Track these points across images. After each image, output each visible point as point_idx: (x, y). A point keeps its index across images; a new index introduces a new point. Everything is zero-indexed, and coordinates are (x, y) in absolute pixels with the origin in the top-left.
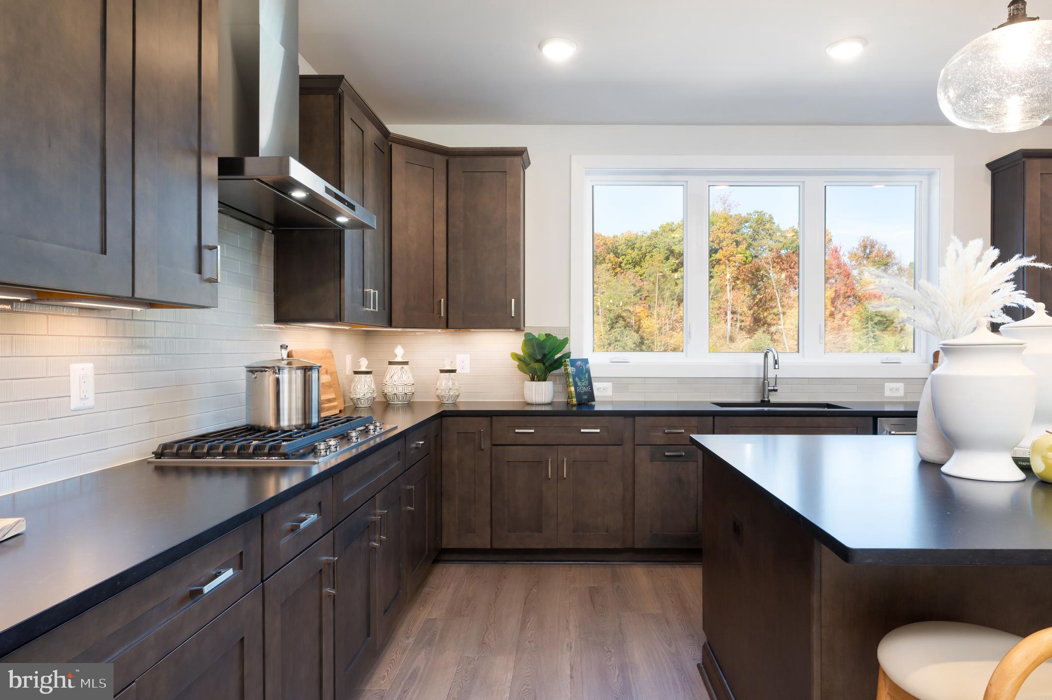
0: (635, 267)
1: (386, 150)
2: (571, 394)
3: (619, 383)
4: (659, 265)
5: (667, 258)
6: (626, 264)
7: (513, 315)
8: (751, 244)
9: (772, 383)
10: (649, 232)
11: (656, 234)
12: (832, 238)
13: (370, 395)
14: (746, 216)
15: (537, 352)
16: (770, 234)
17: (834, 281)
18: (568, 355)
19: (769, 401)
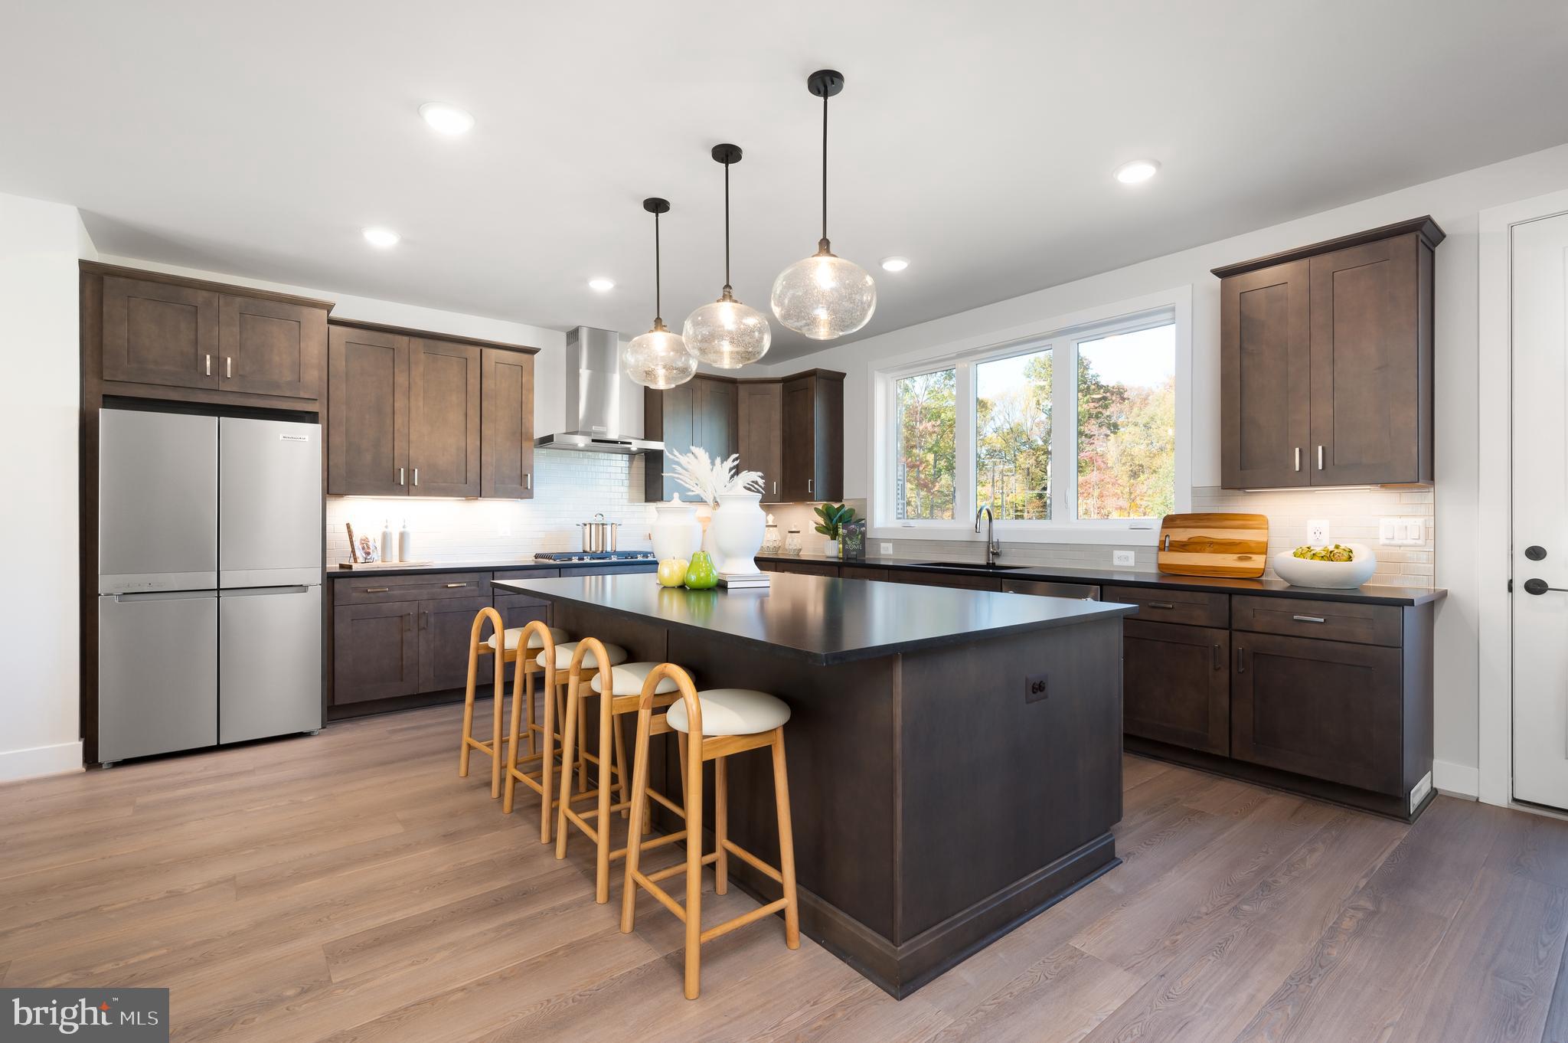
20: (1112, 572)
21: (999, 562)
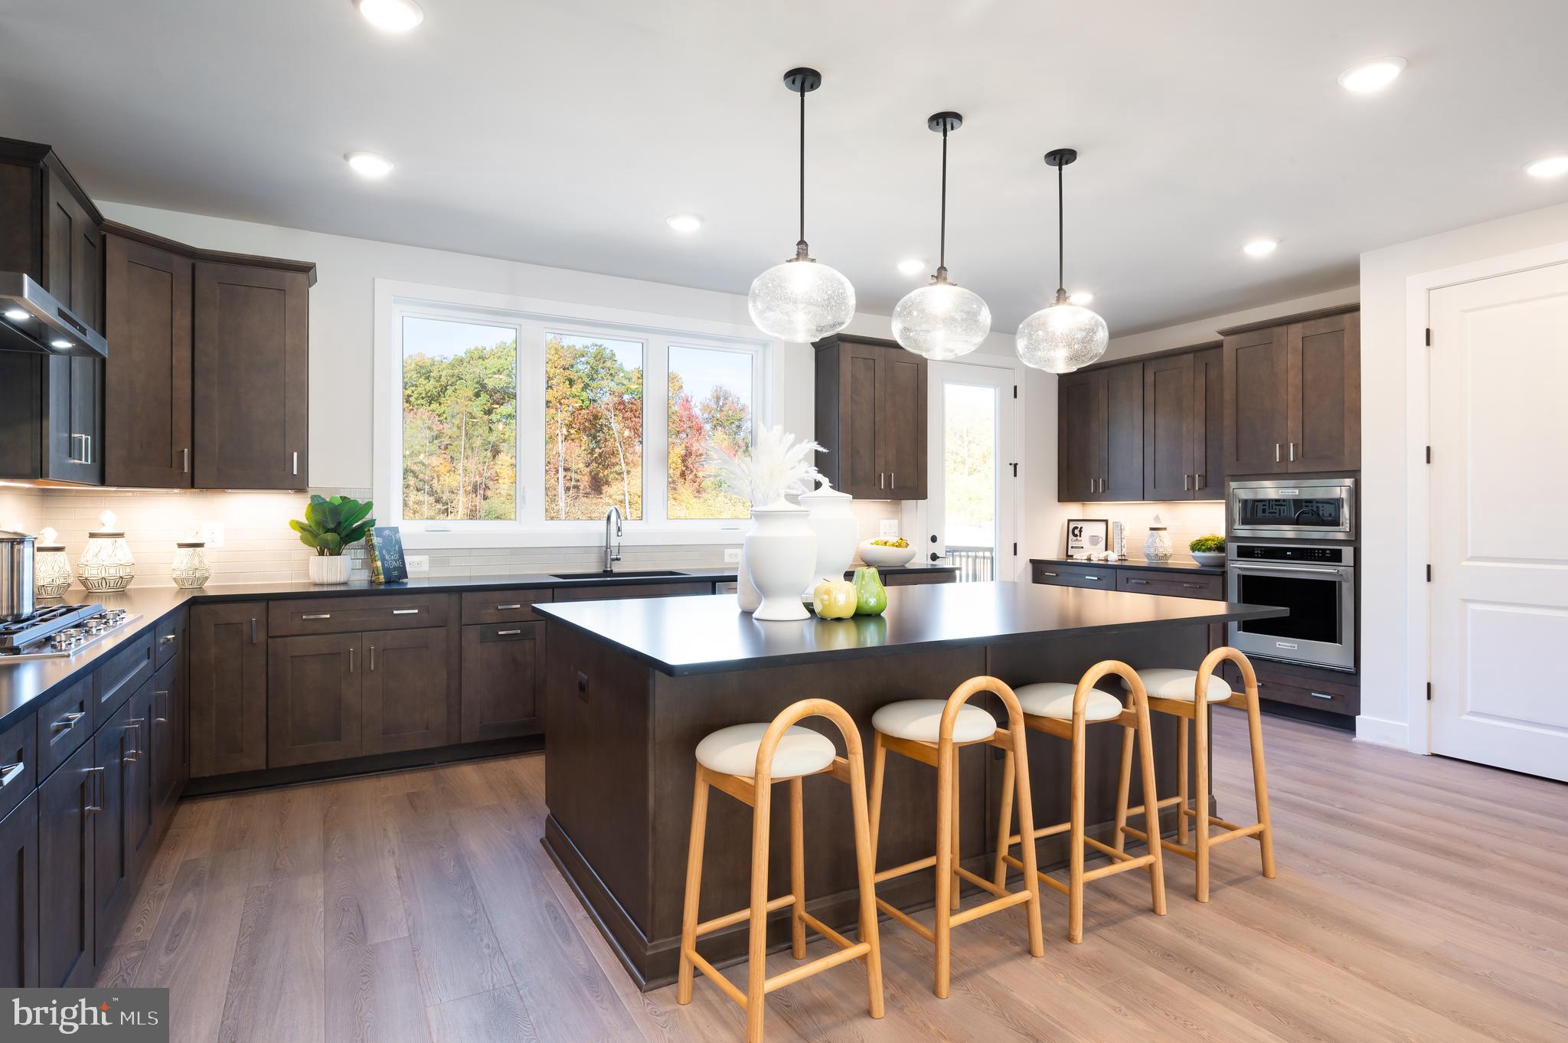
0: (430, 403)
1: (98, 242)
2: (377, 571)
3: (439, 556)
4: (466, 403)
5: (477, 395)
6: (417, 399)
7: (295, 472)
8: (588, 385)
9: (615, 551)
10: (451, 357)
11: (461, 361)
12: (683, 385)
14: (582, 349)
15: (329, 519)
16: (611, 374)
17: (685, 436)
18: (372, 523)
19: (612, 571)
20: (723, 570)
21: (617, 568)
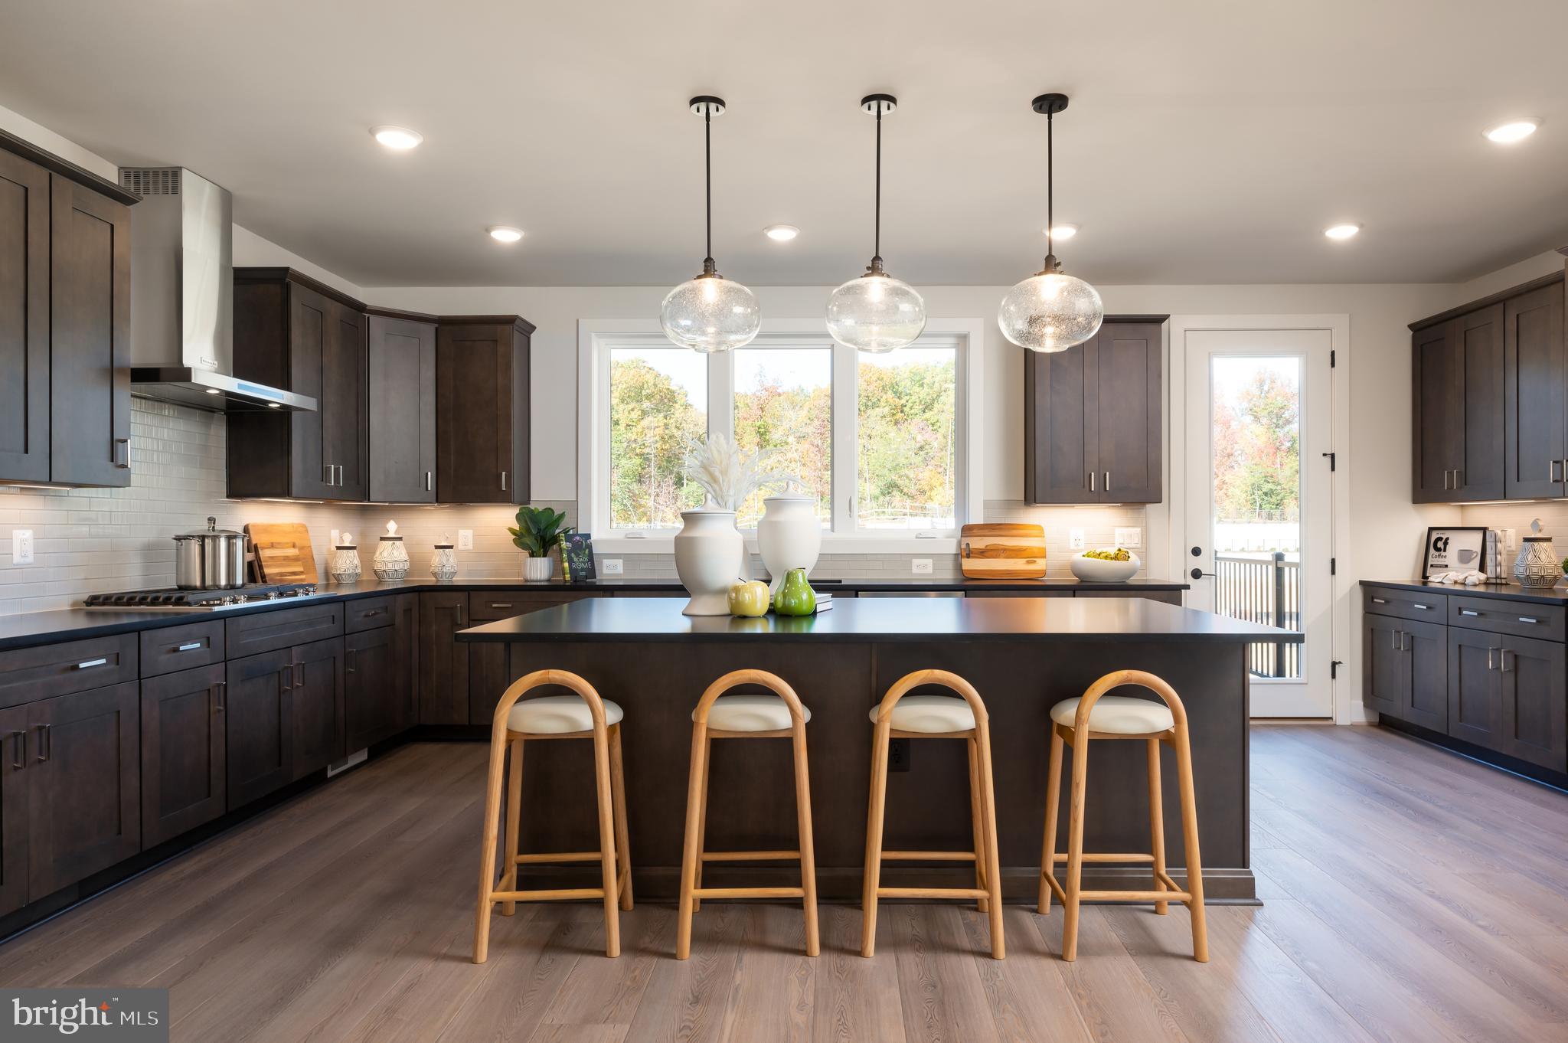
1: (360, 324)
2: (564, 571)
3: (634, 559)
7: (503, 489)
13: (351, 571)
15: (532, 526)
20: (910, 580)
